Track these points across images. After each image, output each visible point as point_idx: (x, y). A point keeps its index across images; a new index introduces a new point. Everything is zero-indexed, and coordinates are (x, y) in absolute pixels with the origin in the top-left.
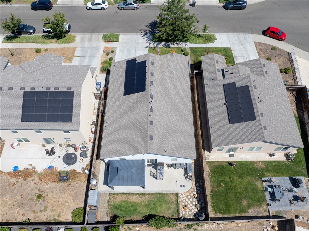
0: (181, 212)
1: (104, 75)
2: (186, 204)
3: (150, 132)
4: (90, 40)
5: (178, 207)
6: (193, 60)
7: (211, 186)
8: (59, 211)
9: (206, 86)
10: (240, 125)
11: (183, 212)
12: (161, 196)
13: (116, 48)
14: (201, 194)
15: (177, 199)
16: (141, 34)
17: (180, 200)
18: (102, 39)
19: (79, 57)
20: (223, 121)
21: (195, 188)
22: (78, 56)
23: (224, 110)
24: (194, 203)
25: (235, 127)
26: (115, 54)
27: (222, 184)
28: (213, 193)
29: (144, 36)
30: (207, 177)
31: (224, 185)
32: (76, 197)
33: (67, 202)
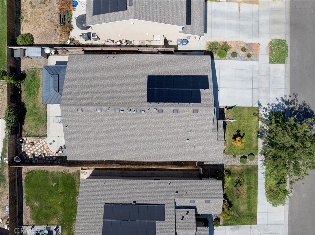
0: (28, 139)
1: (204, 48)
2: (36, 145)
3: (86, 108)
4: (273, 22)
5: (33, 136)
6: (232, 168)
7: (53, 172)
8: (31, 20)
9: (169, 181)
10: (101, 215)
11: (28, 141)
12: (44, 121)
13: (258, 60)
14: (44, 161)
15: (40, 137)
16: (286, 96)
17: (39, 140)
18: (276, 39)
19: (239, 10)
20: (110, 197)
21: (51, 156)
22: (241, 8)
23: (126, 200)
24: (36, 153)
25: (99, 208)
26: (246, 60)
27: (55, 184)
28: (46, 173)
29: (283, 100)
30: (63, 170)
31: (54, 185)
32: (44, 35)
33: (40, 26)
